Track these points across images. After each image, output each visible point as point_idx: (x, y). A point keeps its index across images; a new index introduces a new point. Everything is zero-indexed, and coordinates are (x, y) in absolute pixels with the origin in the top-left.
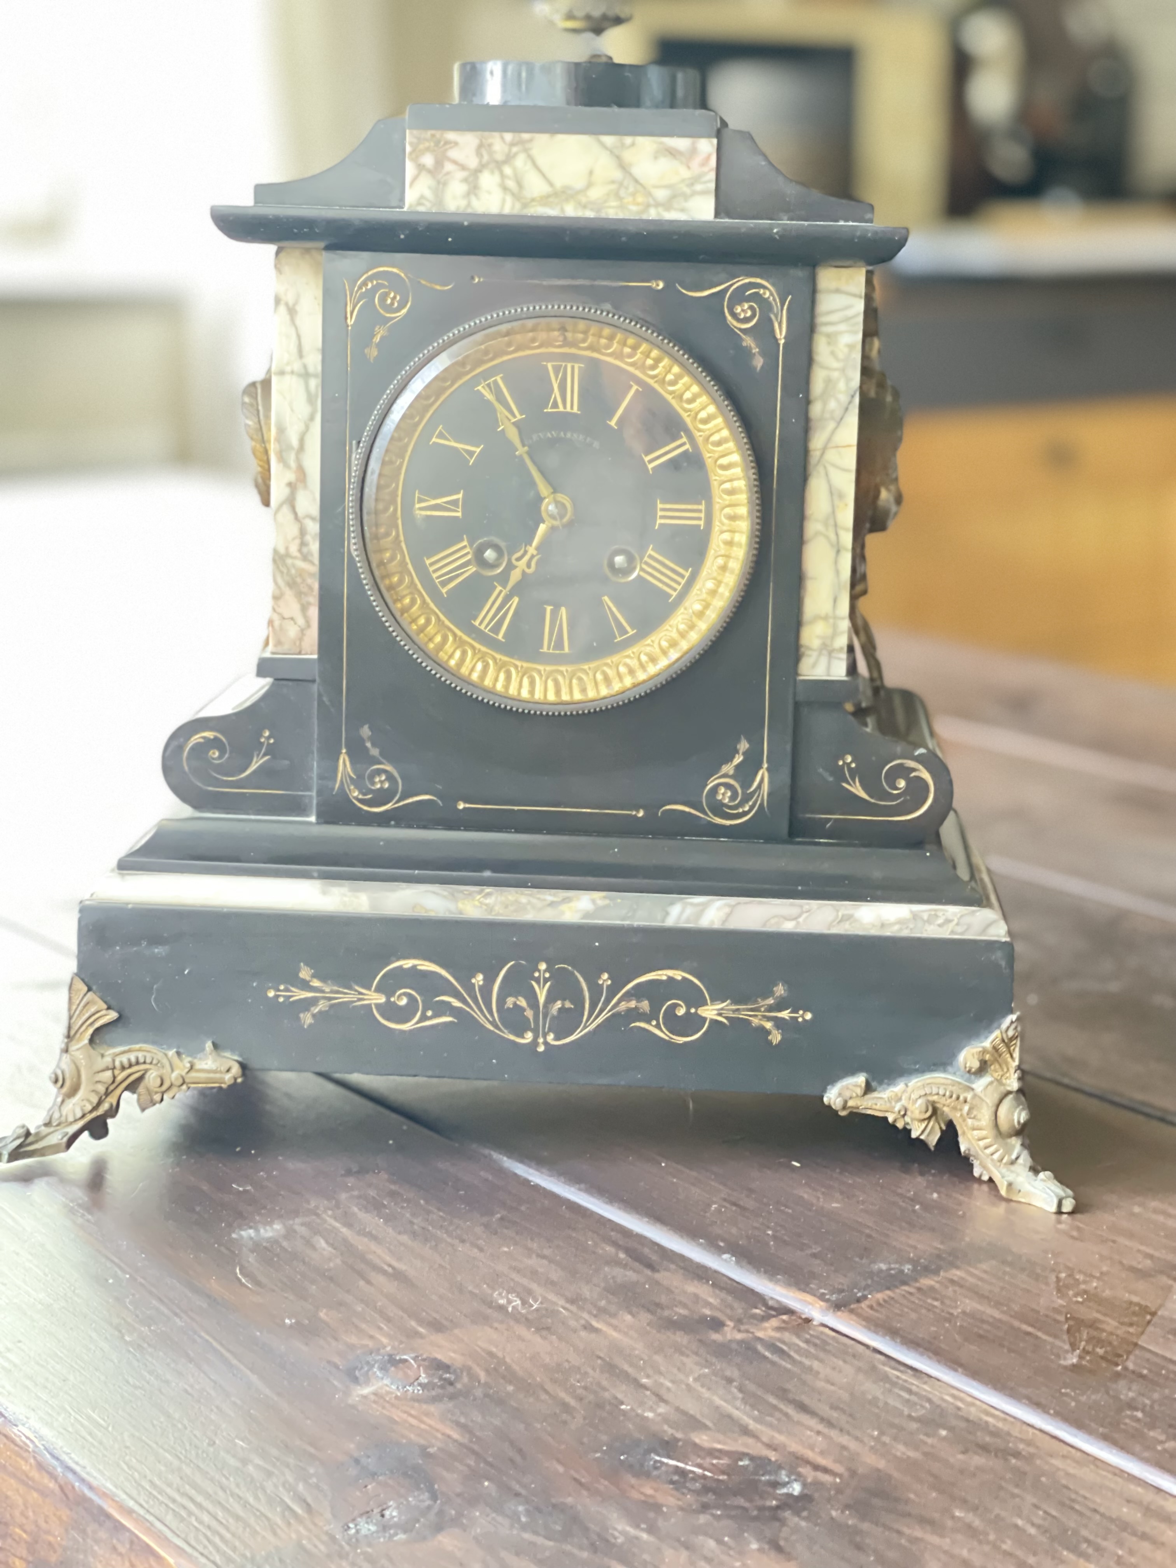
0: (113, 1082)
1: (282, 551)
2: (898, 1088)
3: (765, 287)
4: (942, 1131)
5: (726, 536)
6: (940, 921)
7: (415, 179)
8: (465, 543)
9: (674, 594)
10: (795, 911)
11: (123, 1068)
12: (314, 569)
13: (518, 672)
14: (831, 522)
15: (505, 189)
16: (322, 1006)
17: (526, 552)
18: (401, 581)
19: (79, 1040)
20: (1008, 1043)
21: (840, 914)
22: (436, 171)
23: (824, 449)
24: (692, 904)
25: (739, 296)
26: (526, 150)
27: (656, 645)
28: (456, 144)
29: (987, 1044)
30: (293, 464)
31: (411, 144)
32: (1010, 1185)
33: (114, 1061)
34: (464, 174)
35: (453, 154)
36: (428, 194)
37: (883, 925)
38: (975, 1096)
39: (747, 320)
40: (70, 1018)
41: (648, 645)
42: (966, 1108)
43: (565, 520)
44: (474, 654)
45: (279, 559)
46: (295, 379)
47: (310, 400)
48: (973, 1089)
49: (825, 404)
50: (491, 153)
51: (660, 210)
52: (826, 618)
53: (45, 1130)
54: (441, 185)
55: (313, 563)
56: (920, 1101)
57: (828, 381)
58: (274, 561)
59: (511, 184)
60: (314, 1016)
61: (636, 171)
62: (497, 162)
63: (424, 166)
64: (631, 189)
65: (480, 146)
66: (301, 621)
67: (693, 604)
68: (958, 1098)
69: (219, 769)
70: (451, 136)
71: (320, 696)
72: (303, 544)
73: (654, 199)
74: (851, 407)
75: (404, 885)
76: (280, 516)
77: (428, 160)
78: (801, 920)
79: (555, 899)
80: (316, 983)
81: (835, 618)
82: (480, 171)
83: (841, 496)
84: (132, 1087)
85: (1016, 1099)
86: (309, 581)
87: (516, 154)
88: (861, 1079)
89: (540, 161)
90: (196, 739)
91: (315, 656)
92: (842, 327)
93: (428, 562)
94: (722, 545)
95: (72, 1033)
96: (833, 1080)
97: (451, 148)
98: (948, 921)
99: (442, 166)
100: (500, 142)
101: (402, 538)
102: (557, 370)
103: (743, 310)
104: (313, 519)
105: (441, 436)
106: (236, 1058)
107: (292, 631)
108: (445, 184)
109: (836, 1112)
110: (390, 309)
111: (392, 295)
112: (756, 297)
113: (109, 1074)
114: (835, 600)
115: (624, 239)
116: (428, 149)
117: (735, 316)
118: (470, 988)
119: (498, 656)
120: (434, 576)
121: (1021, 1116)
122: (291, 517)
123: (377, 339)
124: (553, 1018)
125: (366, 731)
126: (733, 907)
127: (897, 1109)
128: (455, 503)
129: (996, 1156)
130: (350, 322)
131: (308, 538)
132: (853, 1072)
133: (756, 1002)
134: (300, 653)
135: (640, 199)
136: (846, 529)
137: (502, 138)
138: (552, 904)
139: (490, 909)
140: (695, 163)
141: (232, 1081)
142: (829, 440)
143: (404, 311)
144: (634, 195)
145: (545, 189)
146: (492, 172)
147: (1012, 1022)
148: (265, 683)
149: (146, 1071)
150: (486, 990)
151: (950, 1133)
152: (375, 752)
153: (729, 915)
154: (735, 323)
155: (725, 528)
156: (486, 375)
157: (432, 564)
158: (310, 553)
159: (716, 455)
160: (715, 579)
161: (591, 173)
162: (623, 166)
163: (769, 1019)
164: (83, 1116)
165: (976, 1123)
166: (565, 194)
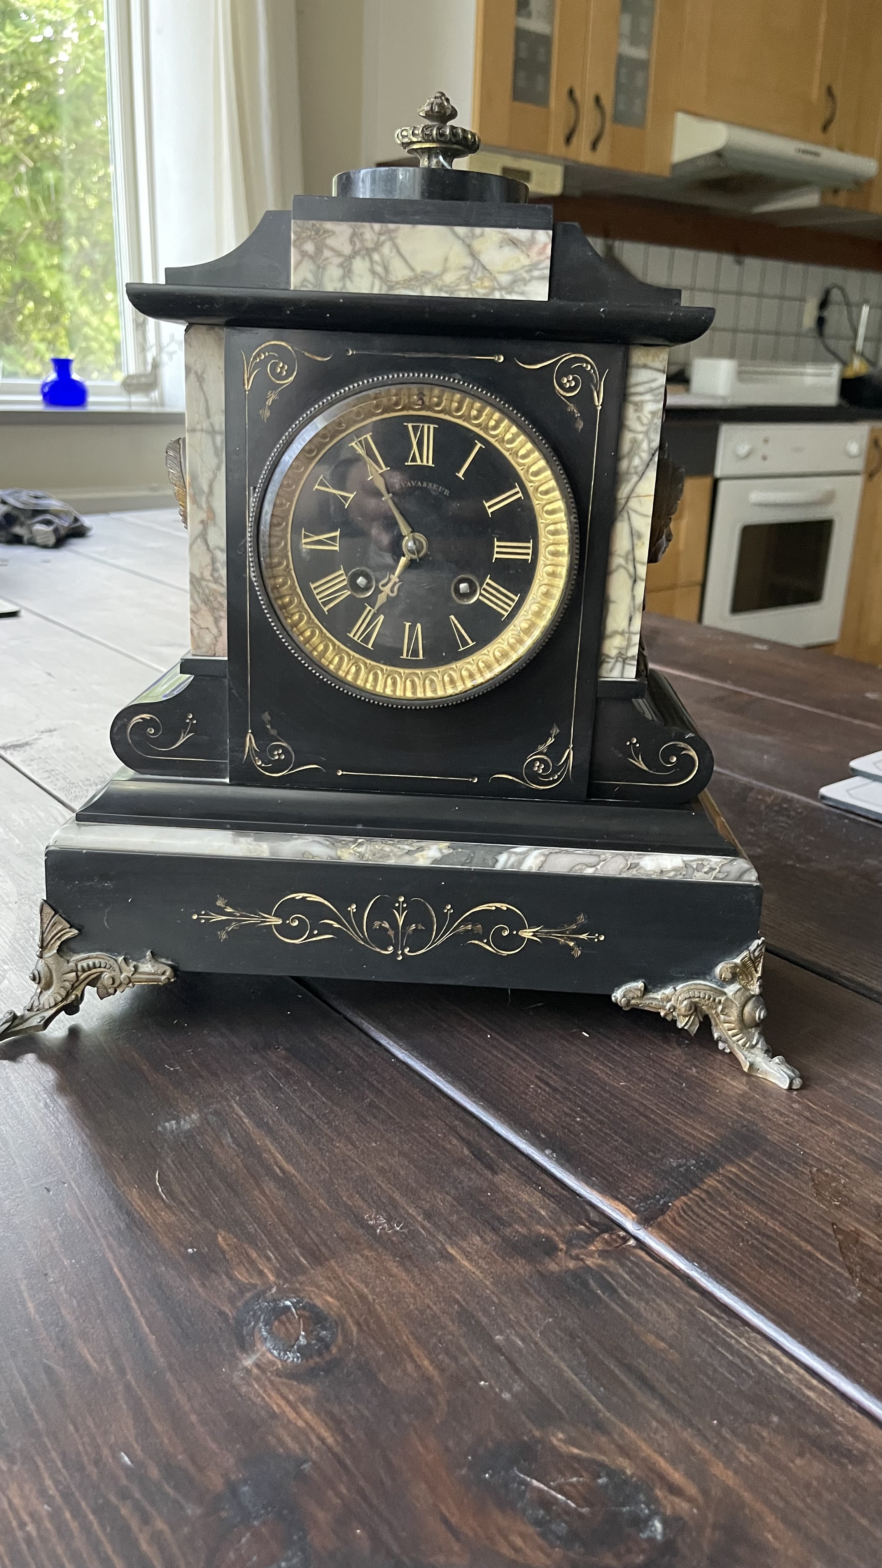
0: (77, 980)
1: (198, 575)
2: (669, 991)
3: (587, 362)
4: (700, 1022)
5: (550, 569)
6: (706, 869)
7: (298, 264)
8: (342, 572)
9: (506, 614)
10: (593, 860)
11: (84, 971)
12: (224, 590)
13: (383, 675)
14: (631, 557)
15: (374, 273)
16: (233, 925)
17: (390, 580)
18: (291, 602)
19: (50, 950)
20: (754, 961)
21: (629, 863)
22: (315, 257)
23: (628, 498)
24: (515, 853)
25: (566, 370)
26: (392, 239)
27: (491, 654)
28: (333, 233)
29: (738, 960)
30: (204, 506)
31: (295, 233)
32: (751, 1065)
33: (77, 966)
34: (339, 260)
35: (330, 242)
36: (310, 277)
37: (662, 872)
38: (727, 999)
39: (571, 389)
40: (43, 933)
41: (485, 654)
42: (720, 1007)
43: (421, 554)
44: (350, 660)
45: (195, 581)
46: (204, 435)
47: (217, 454)
48: (725, 994)
49: (630, 462)
50: (362, 241)
51: (503, 293)
52: (622, 633)
53: (27, 1013)
54: (320, 269)
55: (223, 586)
56: (685, 1002)
57: (634, 441)
58: (191, 583)
59: (379, 269)
60: (227, 933)
61: (484, 258)
62: (367, 249)
63: (306, 252)
64: (480, 274)
65: (354, 234)
66: (215, 631)
67: (520, 621)
68: (714, 1000)
69: (155, 742)
70: (329, 225)
71: (230, 689)
72: (214, 570)
73: (498, 284)
74: (651, 464)
75: (296, 835)
76: (195, 546)
77: (309, 247)
78: (599, 867)
79: (412, 849)
80: (229, 910)
81: (630, 633)
82: (354, 258)
83: (640, 536)
84: (92, 983)
85: (757, 1001)
86: (220, 599)
87: (383, 242)
88: (640, 984)
89: (403, 250)
90: (137, 719)
91: (226, 658)
92: (648, 397)
93: (312, 586)
94: (545, 575)
95: (45, 944)
96: (619, 985)
97: (329, 236)
98: (713, 869)
99: (322, 252)
100: (370, 231)
101: (292, 567)
102: (415, 429)
103: (568, 381)
104: (221, 550)
105: (322, 484)
106: (170, 963)
107: (208, 639)
108: (324, 268)
109: (621, 1008)
110: (279, 377)
111: (281, 365)
112: (581, 371)
113: (74, 974)
114: (630, 619)
115: (474, 316)
116: (309, 237)
117: (562, 386)
118: (347, 915)
119: (368, 661)
120: (318, 597)
121: (760, 1014)
122: (204, 548)
123: (269, 402)
124: (409, 936)
125: (266, 717)
126: (547, 856)
127: (667, 1008)
128: (333, 539)
129: (740, 1042)
130: (247, 387)
131: (218, 565)
132: (635, 979)
133: (563, 927)
134: (214, 655)
135: (486, 284)
136: (643, 563)
137: (372, 228)
138: (409, 853)
139: (362, 856)
140: (534, 252)
141: (167, 981)
142: (632, 490)
143: (291, 379)
144: (481, 279)
145: (408, 273)
146: (363, 258)
147: (758, 946)
148: (188, 678)
149: (102, 973)
150: (359, 914)
151: (706, 1024)
152: (273, 732)
153: (544, 862)
154: (562, 392)
155: (548, 562)
156: (358, 433)
157: (315, 588)
158: (220, 577)
159: (544, 502)
160: (539, 603)
161: (446, 260)
162: (473, 255)
163: (572, 939)
164: (56, 1004)
165: (727, 1018)
166: (425, 278)
